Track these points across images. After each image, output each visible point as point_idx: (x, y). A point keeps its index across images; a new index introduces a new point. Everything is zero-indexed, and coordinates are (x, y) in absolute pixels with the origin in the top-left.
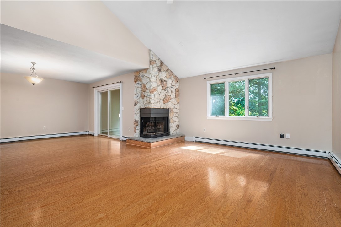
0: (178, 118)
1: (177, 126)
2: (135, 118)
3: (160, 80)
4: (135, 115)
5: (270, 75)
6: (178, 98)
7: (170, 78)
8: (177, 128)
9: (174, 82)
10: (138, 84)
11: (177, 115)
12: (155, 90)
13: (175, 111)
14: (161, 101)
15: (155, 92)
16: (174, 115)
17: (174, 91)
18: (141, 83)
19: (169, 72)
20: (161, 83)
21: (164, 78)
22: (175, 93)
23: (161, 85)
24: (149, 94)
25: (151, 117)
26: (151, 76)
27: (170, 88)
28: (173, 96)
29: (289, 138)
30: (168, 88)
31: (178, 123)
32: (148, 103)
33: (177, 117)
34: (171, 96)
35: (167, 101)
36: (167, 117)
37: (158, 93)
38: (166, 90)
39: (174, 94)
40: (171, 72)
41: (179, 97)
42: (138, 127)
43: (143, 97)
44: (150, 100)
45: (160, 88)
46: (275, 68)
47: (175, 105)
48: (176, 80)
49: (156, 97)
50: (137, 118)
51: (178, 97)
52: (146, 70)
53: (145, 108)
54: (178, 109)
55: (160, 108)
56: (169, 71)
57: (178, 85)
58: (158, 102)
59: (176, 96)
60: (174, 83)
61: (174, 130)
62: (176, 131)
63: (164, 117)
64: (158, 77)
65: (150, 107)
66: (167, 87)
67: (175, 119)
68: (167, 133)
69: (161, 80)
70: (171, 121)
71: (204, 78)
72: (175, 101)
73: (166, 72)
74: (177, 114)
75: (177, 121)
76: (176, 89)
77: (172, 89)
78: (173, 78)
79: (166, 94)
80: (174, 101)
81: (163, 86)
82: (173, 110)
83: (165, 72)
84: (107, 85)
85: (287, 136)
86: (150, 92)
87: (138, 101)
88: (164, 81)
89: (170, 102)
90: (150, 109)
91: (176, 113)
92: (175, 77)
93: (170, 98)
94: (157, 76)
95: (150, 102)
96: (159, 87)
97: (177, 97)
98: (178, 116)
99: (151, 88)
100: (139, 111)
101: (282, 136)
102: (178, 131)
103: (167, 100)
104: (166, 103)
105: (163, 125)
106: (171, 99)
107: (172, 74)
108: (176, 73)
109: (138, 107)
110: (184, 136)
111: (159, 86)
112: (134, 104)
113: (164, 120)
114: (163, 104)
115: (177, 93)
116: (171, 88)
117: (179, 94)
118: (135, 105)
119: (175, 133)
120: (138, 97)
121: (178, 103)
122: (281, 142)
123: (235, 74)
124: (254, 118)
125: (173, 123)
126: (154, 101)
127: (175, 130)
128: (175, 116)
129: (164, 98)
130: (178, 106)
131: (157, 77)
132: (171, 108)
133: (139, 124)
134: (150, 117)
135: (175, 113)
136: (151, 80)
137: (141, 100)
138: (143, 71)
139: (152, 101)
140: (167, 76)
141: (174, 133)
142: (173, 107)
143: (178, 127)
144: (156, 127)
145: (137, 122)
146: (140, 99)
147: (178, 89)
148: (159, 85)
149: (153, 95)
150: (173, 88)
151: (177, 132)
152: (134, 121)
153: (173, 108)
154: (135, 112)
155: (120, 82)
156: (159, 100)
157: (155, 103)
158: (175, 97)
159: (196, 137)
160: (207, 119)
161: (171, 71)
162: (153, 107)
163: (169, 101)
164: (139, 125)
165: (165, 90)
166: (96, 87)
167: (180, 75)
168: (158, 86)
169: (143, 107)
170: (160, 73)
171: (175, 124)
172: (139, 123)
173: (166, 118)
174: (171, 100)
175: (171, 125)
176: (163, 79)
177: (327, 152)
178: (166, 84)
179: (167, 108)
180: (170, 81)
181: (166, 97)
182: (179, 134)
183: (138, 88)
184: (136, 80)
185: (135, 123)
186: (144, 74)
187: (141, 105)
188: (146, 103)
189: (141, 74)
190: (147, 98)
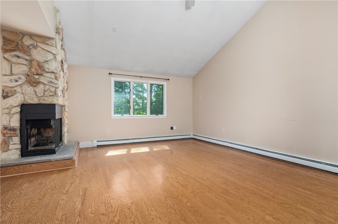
4: (7, 116)
5: (165, 83)
10: (18, 57)
18: (28, 58)
24: (54, 81)
25: (56, 118)
26: (58, 52)
29: (175, 129)
36: (61, 118)
37: (60, 80)
46: (169, 80)
51: (67, 90)
52: (43, 39)
54: (67, 107)
62: (67, 137)
65: (56, 102)
71: (110, 74)
75: (67, 123)
86: (56, 78)
87: (18, 89)
100: (16, 110)
101: (172, 128)
109: (16, 100)
110: (79, 143)
115: (67, 83)
117: (68, 86)
118: (5, 97)
120: (17, 81)
122: (170, 133)
123: (141, 77)
124: (154, 116)
130: (67, 102)
133: (19, 133)
138: (35, 38)
143: (67, 131)
145: (11, 130)
146: (25, 86)
151: (67, 139)
154: (8, 110)
157: (60, 96)
159: (97, 142)
160: (112, 118)
164: (19, 135)
171: (67, 128)
172: (17, 132)
177: (192, 135)
183: (14, 63)
184: (7, 48)
185: (5, 131)
186: (39, 44)
187: (27, 98)
188: (44, 95)
189: (27, 42)
190: (47, 87)
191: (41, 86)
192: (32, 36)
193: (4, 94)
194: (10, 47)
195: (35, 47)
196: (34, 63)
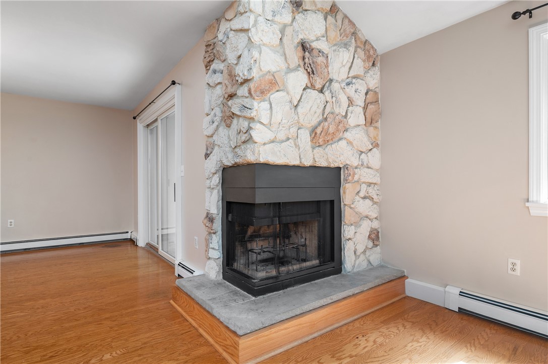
0: (375, 203)
1: (373, 236)
2: (206, 206)
3: (300, 48)
4: (208, 192)
6: (376, 128)
7: (346, 46)
8: (370, 244)
9: (358, 62)
10: (215, 72)
11: (373, 192)
12: (273, 84)
13: (365, 175)
14: (305, 137)
15: (275, 97)
16: (362, 194)
17: (360, 100)
18: (222, 67)
19: (340, 22)
20: (304, 58)
21: (317, 39)
22: (365, 108)
23: (302, 69)
24: (247, 102)
25: (258, 201)
26: (256, 21)
27: (343, 84)
28: (357, 117)
30: (335, 86)
31: (376, 224)
32: (244, 142)
33: (372, 199)
34: (346, 116)
35: (329, 138)
36: (332, 202)
37: (288, 98)
38: (327, 93)
39: (360, 110)
40: (346, 21)
41: (379, 124)
42: (217, 242)
43: (228, 119)
44: (250, 128)
45: (299, 79)
47: (362, 152)
48: (369, 57)
49: (278, 116)
50: (213, 203)
51: (376, 125)
53: (236, 166)
54: (377, 170)
55: (297, 163)
56: (340, 17)
57: (377, 76)
58: (288, 139)
59: (369, 120)
60: (359, 67)
61: (360, 249)
62: (368, 253)
63: (318, 202)
64: (289, 31)
65: (251, 158)
66: (331, 81)
67: (364, 207)
68: (333, 264)
69: (304, 47)
70: (348, 215)
71: (516, 16)
72: (365, 139)
73: (326, 19)
74: (370, 190)
75: (373, 215)
76: (366, 94)
77: (350, 90)
78: (356, 47)
79: (328, 110)
80: (358, 136)
81: (311, 73)
82: (354, 174)
83: (320, 17)
86: (250, 93)
87: (216, 138)
88: (315, 53)
89: (343, 143)
90: (251, 166)
91: (369, 184)
92: (362, 46)
93: (342, 125)
94: (285, 26)
95: (249, 140)
96: (292, 76)
97: (370, 122)
98: (375, 197)
99: (255, 73)
100: (217, 179)
102: (375, 256)
103: (331, 130)
104: (326, 142)
105: (316, 232)
106: (346, 130)
107: (349, 30)
108: (366, 32)
110: (403, 277)
111: (296, 69)
112: (204, 151)
113: (319, 211)
114: (313, 148)
115: (370, 107)
116: (348, 84)
117: (379, 113)
118: (207, 156)
119: (364, 265)
121: (377, 146)
125: (357, 225)
126: (269, 135)
127: (364, 252)
128: (364, 198)
129: (319, 124)
130: (375, 158)
131: (282, 31)
132: (346, 167)
133: (220, 228)
134: (253, 205)
135: (364, 186)
136: (256, 39)
137: (223, 131)
139: (259, 133)
140: (332, 34)
141: (362, 264)
142: (354, 161)
143: (375, 237)
144: (289, 237)
145: (211, 219)
146: (221, 129)
147: (376, 93)
148: (292, 66)
149: (265, 105)
150: (354, 87)
151: (372, 259)
152: (205, 215)
153: (356, 164)
154: (208, 181)
155: (174, 83)
156: (293, 130)
157: (272, 142)
158: (362, 121)
159: (462, 294)
160: (533, 212)
161: (346, 17)
162: (262, 160)
163: (340, 139)
164: (220, 232)
165: (321, 91)
167: (383, 42)
168: (289, 70)
169: (229, 162)
170: (299, 17)
171: (366, 227)
172: (218, 225)
173: (328, 206)
174: (347, 135)
175: (347, 231)
176: (315, 45)
178: (327, 66)
179: (332, 166)
180: (345, 56)
181: (326, 119)
182: (381, 267)
184: (205, 63)
185: (205, 221)
186: (232, 24)
189: (222, 31)
190: (240, 122)
193: (206, 152)
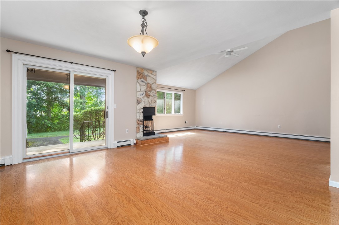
2: (138, 117)
5: (182, 94)
10: (143, 82)
18: (146, 82)
43: (148, 96)
50: (141, 117)
52: (151, 71)
84: (71, 64)
85: (187, 123)
87: (142, 99)
100: (142, 110)
101: (186, 122)
109: (142, 105)
120: (143, 95)
133: (142, 123)
137: (146, 99)
138: (149, 71)
166: (16, 53)
169: (148, 106)
183: (142, 85)
184: (139, 77)
185: (139, 122)
186: (150, 75)
187: (146, 104)
188: (152, 103)
189: (146, 73)
190: (153, 98)
191: (151, 97)
192: (148, 70)
193: (138, 102)
194: (140, 77)
195: (149, 76)
196: (149, 85)
